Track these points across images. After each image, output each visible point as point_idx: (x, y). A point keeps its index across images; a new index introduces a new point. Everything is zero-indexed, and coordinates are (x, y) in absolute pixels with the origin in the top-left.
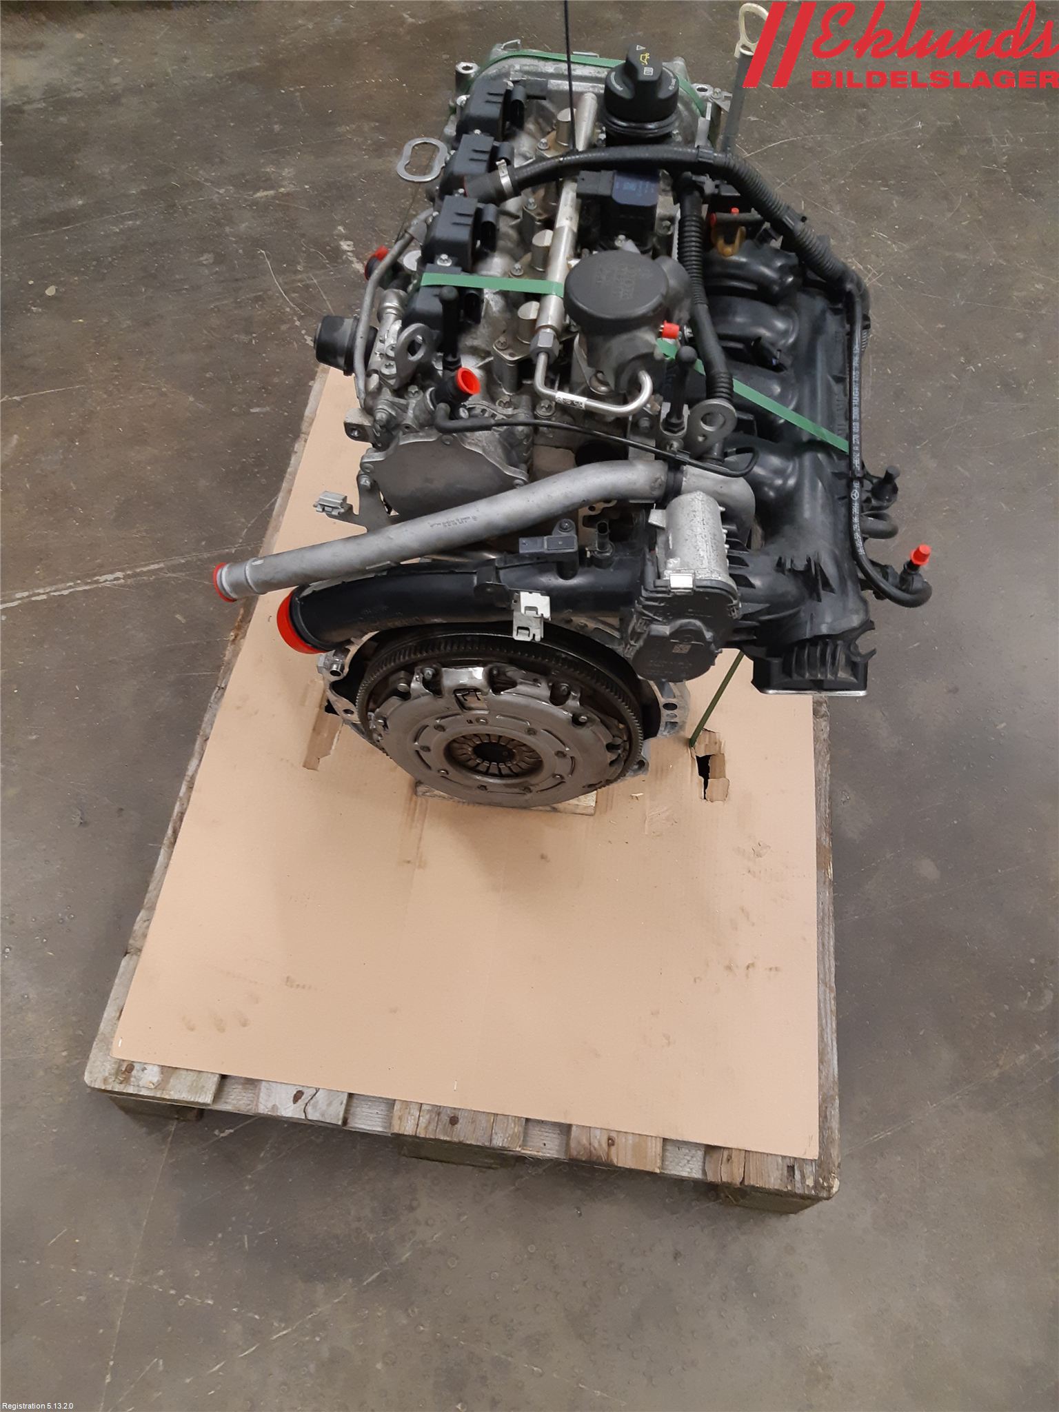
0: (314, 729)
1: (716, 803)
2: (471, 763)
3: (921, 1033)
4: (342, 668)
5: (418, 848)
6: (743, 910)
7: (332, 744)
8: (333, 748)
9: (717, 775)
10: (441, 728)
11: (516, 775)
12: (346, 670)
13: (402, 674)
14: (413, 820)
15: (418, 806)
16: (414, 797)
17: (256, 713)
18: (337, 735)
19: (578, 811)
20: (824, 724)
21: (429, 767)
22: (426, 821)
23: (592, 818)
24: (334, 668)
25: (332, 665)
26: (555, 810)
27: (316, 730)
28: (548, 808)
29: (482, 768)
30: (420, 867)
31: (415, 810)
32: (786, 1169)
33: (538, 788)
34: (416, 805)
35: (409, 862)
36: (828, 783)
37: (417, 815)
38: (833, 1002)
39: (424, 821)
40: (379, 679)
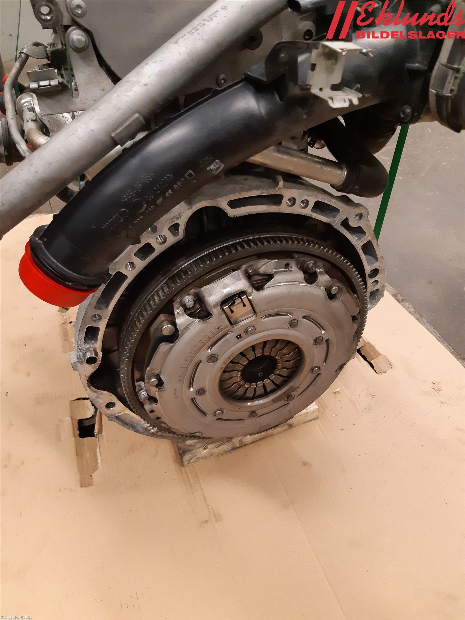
0: (77, 455)
1: (388, 371)
2: (241, 392)
4: (96, 354)
5: (208, 506)
6: (459, 429)
7: (97, 459)
8: (99, 461)
9: (374, 357)
10: (213, 358)
11: (278, 387)
12: (100, 354)
13: (162, 317)
14: (191, 486)
15: (189, 475)
16: (183, 468)
17: (23, 463)
18: (98, 450)
19: (308, 418)
20: (406, 304)
21: (204, 414)
22: (201, 482)
23: (318, 420)
24: (89, 355)
25: (85, 354)
26: (291, 426)
27: (79, 454)
28: (286, 427)
29: (250, 394)
30: (217, 520)
31: (188, 477)
33: (300, 391)
34: (187, 474)
35: (206, 521)
36: (437, 333)
37: (192, 481)
39: (200, 483)
40: (139, 337)
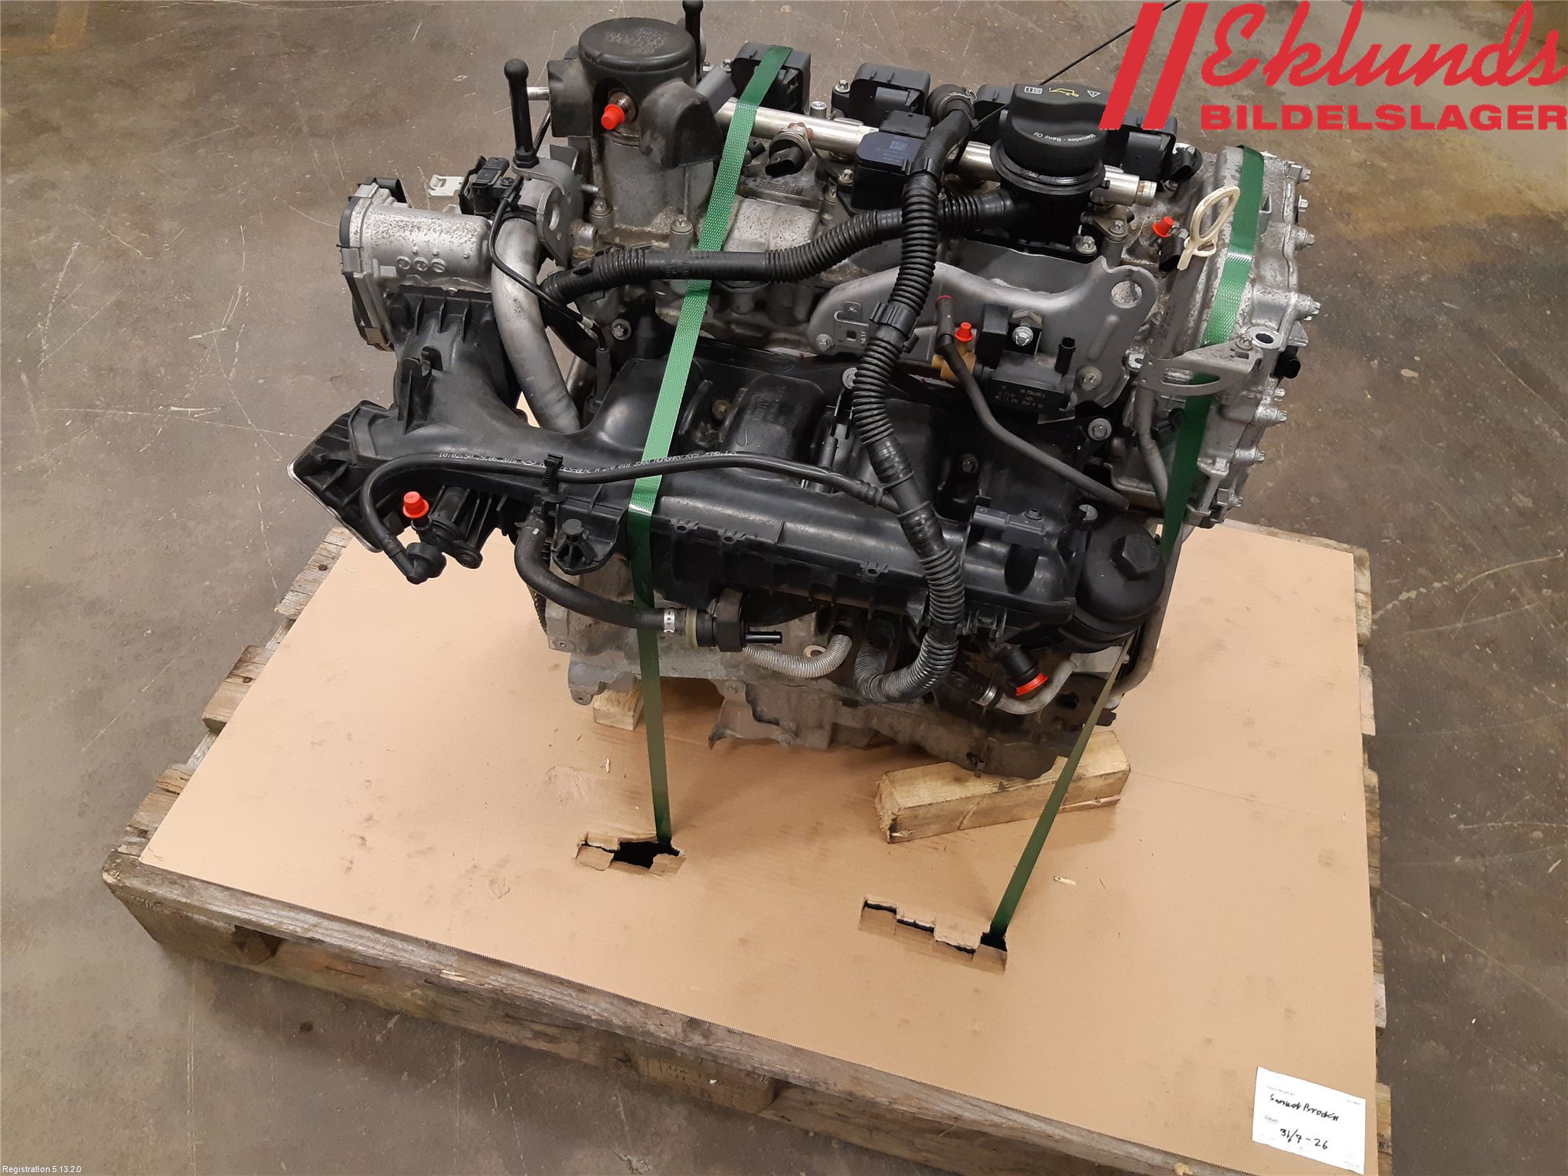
3: (283, 1165)
32: (146, 829)
38: (291, 928)
